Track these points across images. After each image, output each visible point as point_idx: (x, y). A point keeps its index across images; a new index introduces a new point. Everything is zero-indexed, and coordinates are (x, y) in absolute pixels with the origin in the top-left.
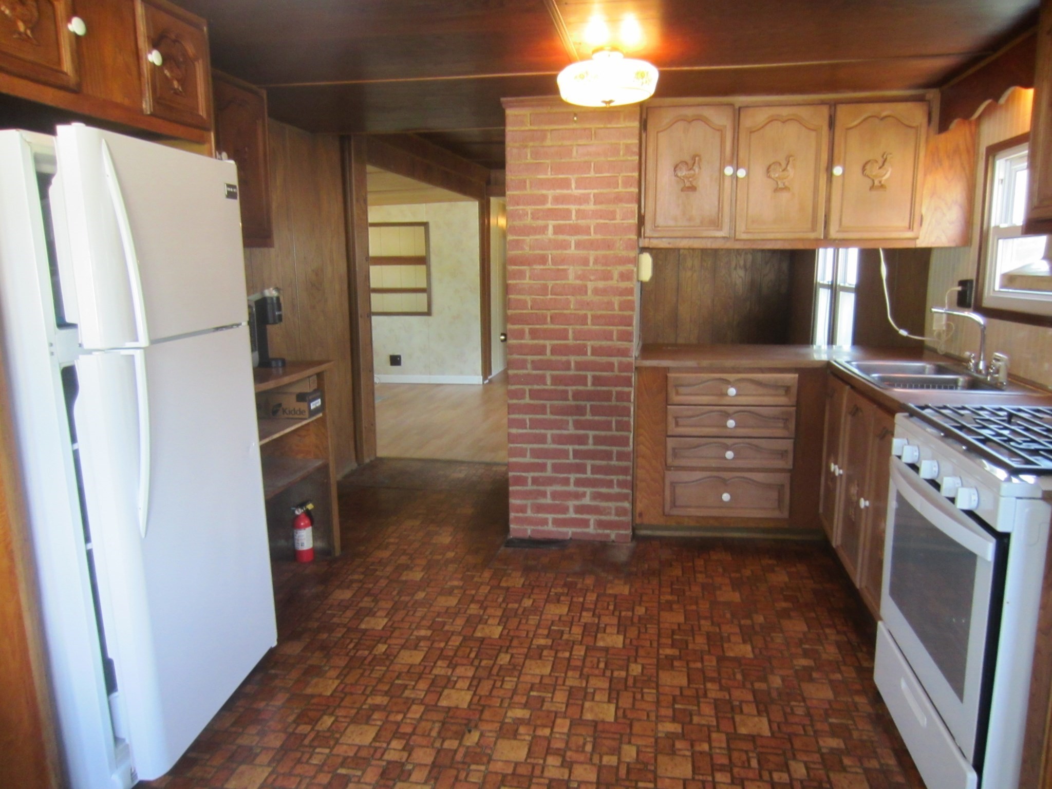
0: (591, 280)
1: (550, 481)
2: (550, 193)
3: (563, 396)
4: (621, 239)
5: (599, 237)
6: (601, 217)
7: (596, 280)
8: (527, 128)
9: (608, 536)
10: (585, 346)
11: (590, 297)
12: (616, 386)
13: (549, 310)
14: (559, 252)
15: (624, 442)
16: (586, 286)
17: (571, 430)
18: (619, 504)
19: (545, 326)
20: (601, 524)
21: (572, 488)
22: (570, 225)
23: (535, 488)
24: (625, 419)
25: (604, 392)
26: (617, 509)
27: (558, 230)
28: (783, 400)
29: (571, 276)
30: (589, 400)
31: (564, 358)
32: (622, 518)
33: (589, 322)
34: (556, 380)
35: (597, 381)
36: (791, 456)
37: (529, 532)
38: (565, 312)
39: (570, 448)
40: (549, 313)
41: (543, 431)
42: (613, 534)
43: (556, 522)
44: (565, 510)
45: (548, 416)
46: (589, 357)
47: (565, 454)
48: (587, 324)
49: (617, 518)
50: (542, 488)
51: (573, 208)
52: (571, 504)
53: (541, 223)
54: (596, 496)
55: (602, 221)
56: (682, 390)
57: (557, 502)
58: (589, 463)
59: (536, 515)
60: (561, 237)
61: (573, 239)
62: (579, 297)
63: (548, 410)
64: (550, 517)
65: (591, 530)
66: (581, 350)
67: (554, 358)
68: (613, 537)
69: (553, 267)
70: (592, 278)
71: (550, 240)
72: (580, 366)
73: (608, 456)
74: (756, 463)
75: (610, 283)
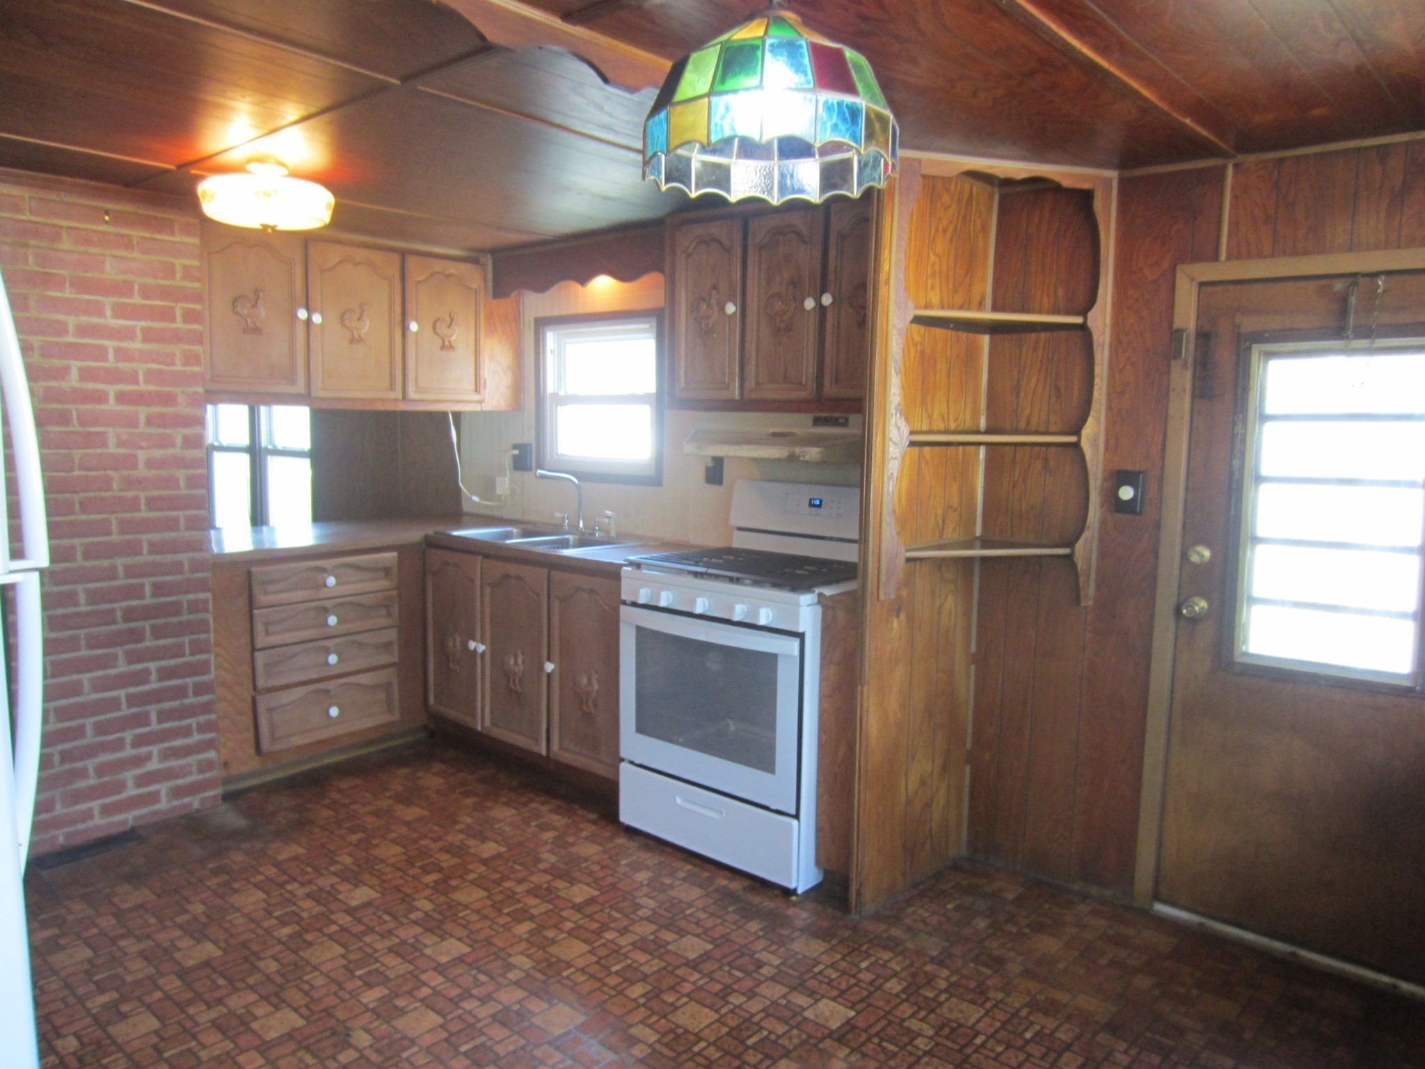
0: (142, 448)
1: (91, 751)
2: (72, 321)
3: (108, 617)
4: (183, 392)
5: (151, 388)
6: (153, 361)
7: (149, 448)
8: (23, 218)
9: (190, 804)
10: (139, 542)
11: (142, 471)
12: (187, 592)
13: (77, 492)
14: (90, 407)
15: (203, 668)
16: (135, 457)
17: (122, 667)
18: (202, 756)
19: (72, 518)
20: (177, 792)
21: (128, 752)
22: (105, 369)
23: (67, 766)
24: (203, 636)
25: (171, 603)
26: (199, 763)
27: (86, 375)
28: (383, 584)
29: (112, 441)
30: (146, 618)
31: (106, 563)
32: (208, 775)
33: (143, 507)
34: (93, 597)
35: (158, 589)
36: (396, 647)
37: (61, 839)
38: (104, 494)
39: (122, 693)
40: (76, 497)
41: (75, 677)
42: (195, 802)
43: (107, 810)
44: (120, 787)
45: (84, 652)
46: (146, 558)
47: (114, 704)
48: (140, 510)
49: (201, 777)
50: (79, 765)
51: (110, 344)
52: (129, 775)
53: (56, 362)
54: (166, 755)
55: (155, 366)
56: (270, 588)
57: (106, 779)
58: (153, 710)
59: (71, 809)
60: (91, 386)
61: (112, 390)
62: (125, 473)
63: (83, 643)
64: (96, 805)
65: (163, 804)
66: (132, 549)
67: (88, 564)
68: (196, 805)
69: (81, 429)
70: (144, 444)
71: (74, 390)
72: (130, 572)
73: (181, 692)
74: (361, 663)
75: (171, 451)
